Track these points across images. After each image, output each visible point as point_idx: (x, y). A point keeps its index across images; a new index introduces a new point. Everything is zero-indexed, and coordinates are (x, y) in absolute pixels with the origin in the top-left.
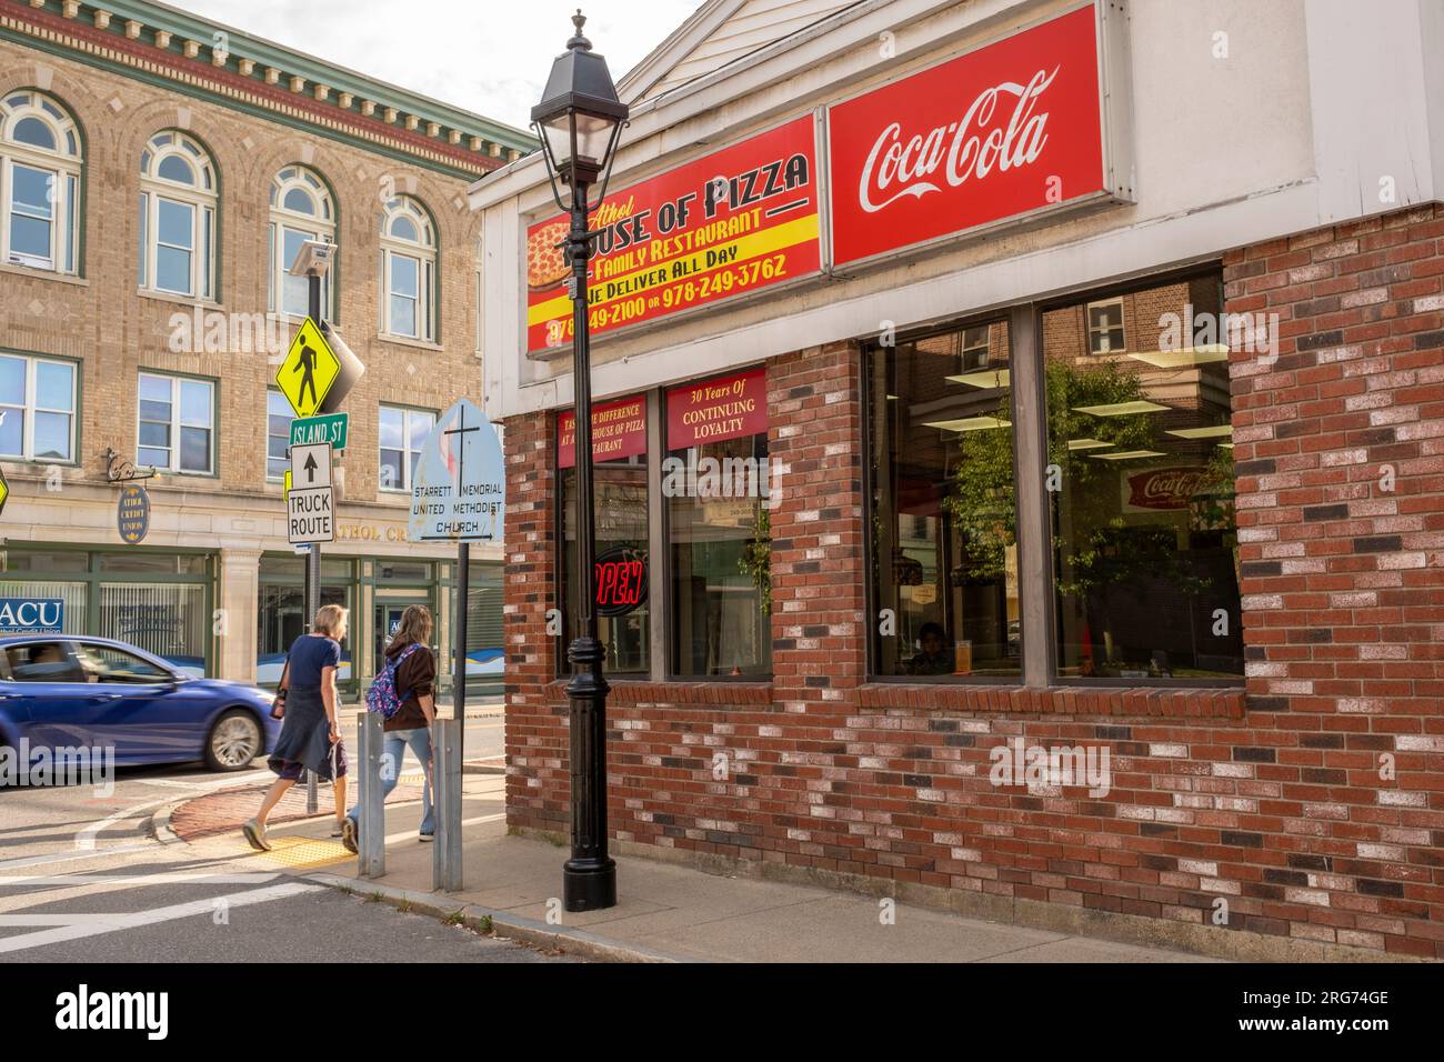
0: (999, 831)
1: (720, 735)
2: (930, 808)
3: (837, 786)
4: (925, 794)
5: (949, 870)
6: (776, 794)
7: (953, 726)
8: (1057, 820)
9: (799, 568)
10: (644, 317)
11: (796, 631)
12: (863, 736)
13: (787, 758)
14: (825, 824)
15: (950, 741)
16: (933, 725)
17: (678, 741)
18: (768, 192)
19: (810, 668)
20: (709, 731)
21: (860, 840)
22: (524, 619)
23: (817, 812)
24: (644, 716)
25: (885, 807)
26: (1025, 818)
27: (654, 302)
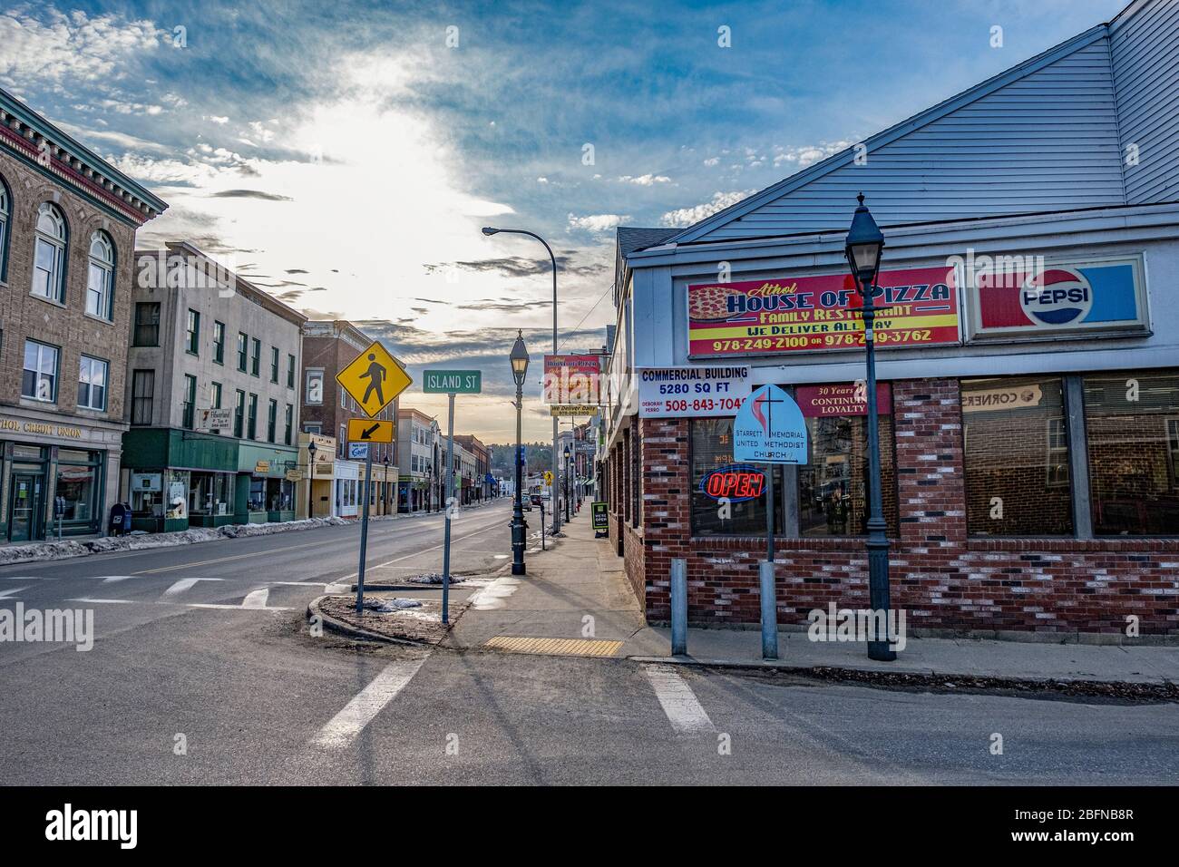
0: (1069, 604)
1: (855, 565)
2: (1022, 596)
3: (951, 588)
4: (1016, 590)
5: (1034, 624)
6: (904, 594)
7: (1038, 558)
8: (1105, 597)
9: (920, 483)
10: (806, 348)
11: (920, 514)
12: (971, 564)
13: (911, 576)
14: (944, 607)
15: (1034, 565)
16: (1022, 558)
17: (819, 569)
18: (917, 298)
19: (929, 532)
20: (847, 563)
21: (970, 613)
22: (665, 503)
23: (935, 601)
24: (788, 556)
25: (988, 597)
26: (1085, 597)
27: (814, 341)
